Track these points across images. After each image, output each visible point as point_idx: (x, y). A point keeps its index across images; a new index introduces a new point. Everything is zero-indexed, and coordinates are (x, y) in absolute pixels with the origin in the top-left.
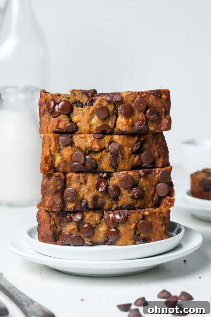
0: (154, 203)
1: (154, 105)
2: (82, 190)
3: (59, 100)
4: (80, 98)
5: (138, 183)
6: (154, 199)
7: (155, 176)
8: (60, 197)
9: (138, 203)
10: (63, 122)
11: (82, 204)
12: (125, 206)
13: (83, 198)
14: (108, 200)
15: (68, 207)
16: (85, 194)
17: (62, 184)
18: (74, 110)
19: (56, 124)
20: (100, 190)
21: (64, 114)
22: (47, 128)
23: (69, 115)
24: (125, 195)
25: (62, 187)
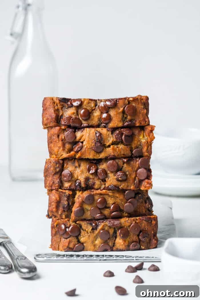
0: (135, 185)
1: (145, 229)
2: (76, 172)
3: (69, 225)
4: (86, 227)
5: (122, 168)
6: (136, 182)
7: (136, 163)
8: (58, 178)
9: (122, 184)
10: (73, 243)
11: (76, 184)
12: (111, 186)
13: (77, 178)
14: (97, 181)
15: (65, 186)
16: (79, 175)
17: (60, 167)
18: (82, 233)
19: (67, 244)
20: (91, 172)
21: (73, 236)
22: (59, 246)
23: (77, 237)
24: (111, 177)
25: (60, 169)
